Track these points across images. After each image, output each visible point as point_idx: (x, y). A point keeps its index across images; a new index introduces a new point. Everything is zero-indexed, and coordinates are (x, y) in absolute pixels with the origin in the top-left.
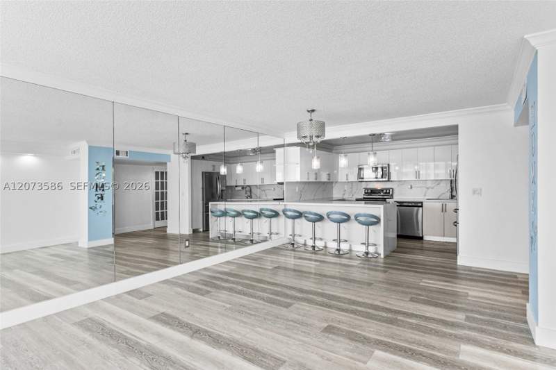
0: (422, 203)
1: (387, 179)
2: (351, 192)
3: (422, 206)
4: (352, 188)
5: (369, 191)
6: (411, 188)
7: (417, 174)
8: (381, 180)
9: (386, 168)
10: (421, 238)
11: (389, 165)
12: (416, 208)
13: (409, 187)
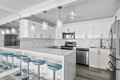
0: (88, 49)
1: (73, 38)
2: (61, 43)
3: (88, 51)
4: (61, 41)
5: (67, 43)
6: (83, 42)
7: (86, 36)
8: (71, 38)
9: (73, 33)
10: (88, 66)
11: (74, 32)
12: (85, 52)
13: (83, 41)
